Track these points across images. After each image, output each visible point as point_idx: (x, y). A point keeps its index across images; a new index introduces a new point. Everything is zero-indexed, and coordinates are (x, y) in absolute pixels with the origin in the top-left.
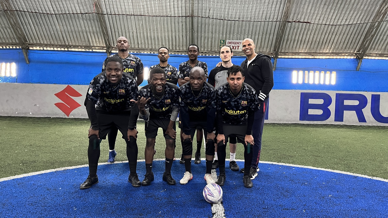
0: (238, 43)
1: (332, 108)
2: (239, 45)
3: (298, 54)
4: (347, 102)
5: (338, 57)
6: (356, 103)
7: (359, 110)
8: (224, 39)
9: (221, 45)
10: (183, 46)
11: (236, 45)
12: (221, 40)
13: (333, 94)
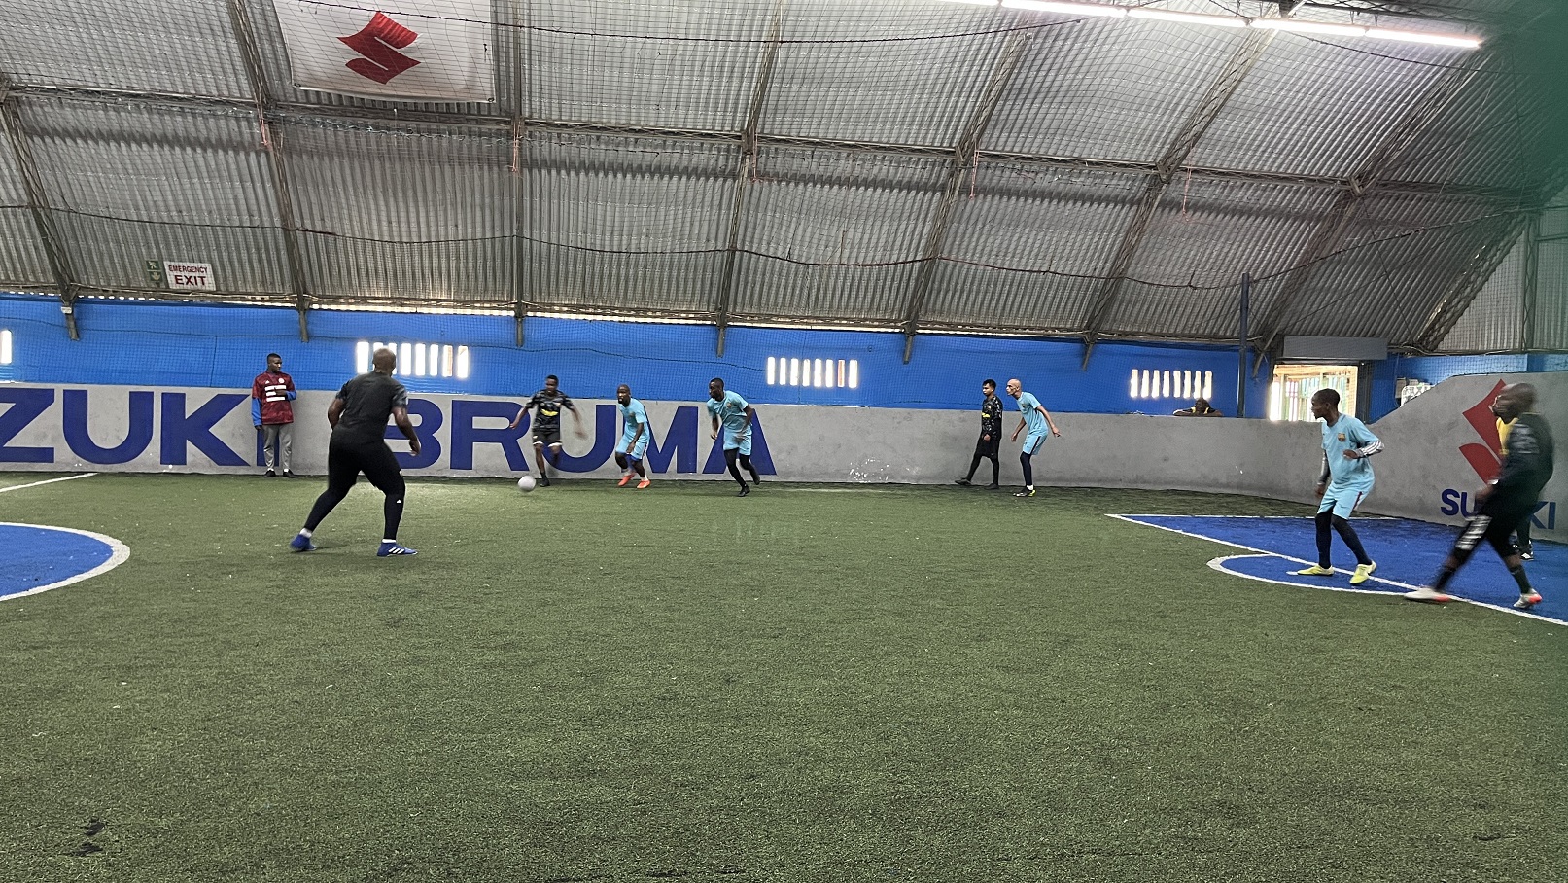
0: (198, 270)
1: (444, 435)
2: (202, 275)
3: (366, 300)
4: (480, 423)
5: (469, 312)
6: (502, 423)
7: (508, 441)
8: (157, 259)
9: (151, 273)
10: (43, 272)
11: (194, 275)
12: (147, 262)
13: (444, 403)
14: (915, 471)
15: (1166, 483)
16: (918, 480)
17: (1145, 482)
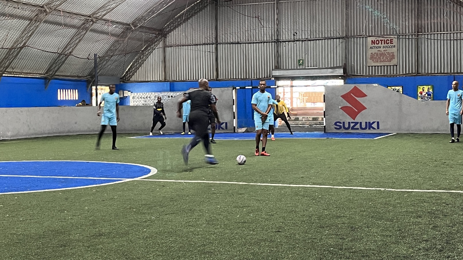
14: (9, 134)
15: (77, 132)
16: (11, 137)
17: (71, 132)
